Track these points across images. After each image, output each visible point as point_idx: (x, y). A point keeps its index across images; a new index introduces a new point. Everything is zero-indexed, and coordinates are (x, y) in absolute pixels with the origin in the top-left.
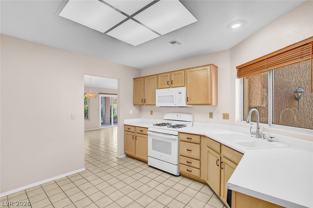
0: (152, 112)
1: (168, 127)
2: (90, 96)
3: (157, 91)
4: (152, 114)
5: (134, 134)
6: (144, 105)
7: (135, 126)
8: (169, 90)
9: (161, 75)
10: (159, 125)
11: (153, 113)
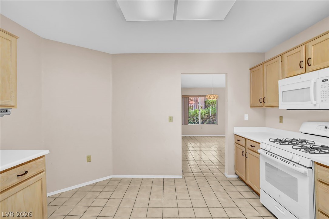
0: (281, 118)
1: (294, 147)
2: (211, 97)
3: (281, 82)
4: (281, 121)
5: (244, 149)
6: (264, 107)
7: (245, 139)
8: (300, 78)
9: (289, 54)
10: (279, 141)
11: (284, 120)
